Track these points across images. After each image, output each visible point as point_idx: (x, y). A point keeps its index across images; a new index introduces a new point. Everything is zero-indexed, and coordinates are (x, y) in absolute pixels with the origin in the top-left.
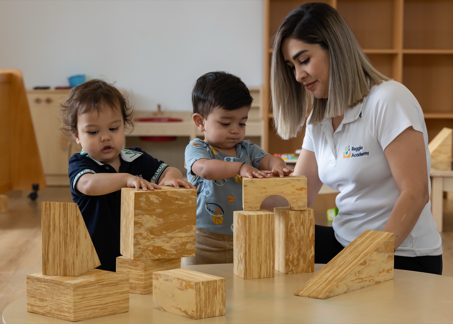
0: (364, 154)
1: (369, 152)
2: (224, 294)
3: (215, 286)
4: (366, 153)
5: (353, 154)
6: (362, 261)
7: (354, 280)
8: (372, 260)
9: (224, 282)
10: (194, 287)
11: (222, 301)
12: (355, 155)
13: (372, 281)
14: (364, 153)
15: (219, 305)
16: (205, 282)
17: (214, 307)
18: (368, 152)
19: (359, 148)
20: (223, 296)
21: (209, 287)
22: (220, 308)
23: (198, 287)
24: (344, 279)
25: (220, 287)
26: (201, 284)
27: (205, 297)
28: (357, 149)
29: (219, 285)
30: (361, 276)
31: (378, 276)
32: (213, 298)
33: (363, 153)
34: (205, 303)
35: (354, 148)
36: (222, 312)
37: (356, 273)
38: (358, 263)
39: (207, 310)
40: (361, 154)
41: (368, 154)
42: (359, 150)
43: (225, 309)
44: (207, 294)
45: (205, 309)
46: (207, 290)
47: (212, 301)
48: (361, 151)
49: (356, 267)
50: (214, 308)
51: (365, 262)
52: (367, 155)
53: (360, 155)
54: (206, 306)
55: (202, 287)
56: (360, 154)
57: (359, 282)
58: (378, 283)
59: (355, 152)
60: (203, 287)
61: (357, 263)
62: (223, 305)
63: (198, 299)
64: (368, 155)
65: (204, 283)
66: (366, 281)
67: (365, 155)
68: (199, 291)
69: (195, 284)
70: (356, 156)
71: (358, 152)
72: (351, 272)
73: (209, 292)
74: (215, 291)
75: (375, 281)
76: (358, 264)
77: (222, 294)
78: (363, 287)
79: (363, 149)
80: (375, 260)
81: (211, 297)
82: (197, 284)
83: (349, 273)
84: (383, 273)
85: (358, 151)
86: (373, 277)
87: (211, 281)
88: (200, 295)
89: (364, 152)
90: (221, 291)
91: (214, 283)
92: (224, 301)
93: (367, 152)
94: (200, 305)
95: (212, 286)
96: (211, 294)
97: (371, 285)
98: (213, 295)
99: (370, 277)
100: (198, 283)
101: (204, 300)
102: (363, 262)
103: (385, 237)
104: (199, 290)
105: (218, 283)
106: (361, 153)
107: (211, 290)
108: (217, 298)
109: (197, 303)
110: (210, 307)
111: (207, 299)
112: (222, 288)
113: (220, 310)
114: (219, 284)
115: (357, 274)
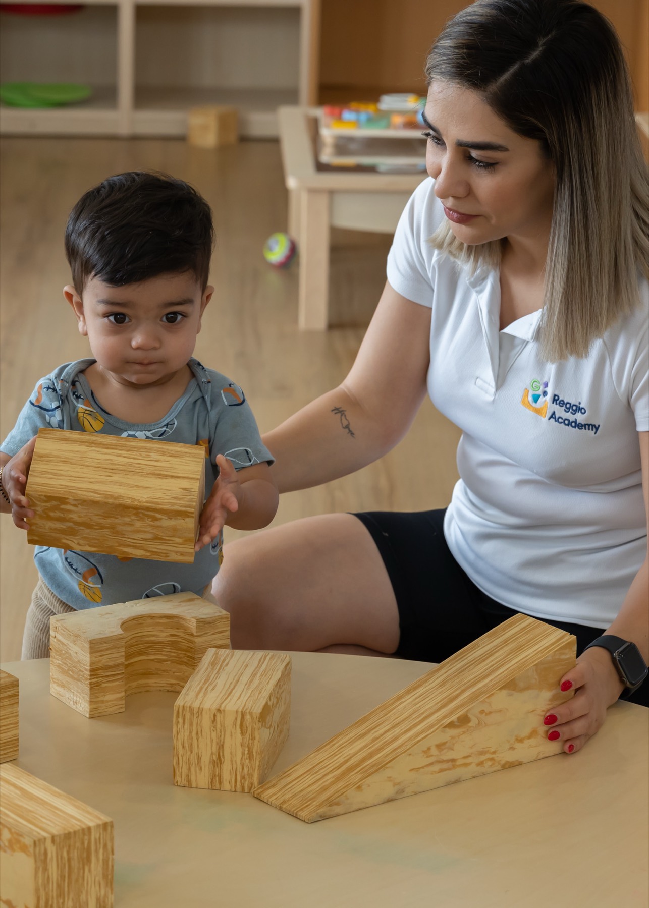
0: (587, 426)
1: (599, 426)
2: (109, 859)
3: (86, 843)
4: (591, 427)
5: (554, 413)
6: (454, 718)
7: (423, 767)
8: (490, 713)
9: (109, 828)
10: (31, 850)
11: (105, 876)
12: (560, 420)
13: (490, 763)
14: (585, 425)
15: (97, 888)
16: (59, 836)
17: (84, 893)
18: (597, 426)
19: (574, 405)
20: (107, 864)
21: (69, 847)
22: (99, 895)
23: (40, 850)
24: (386, 768)
25: (98, 844)
26: (49, 843)
27: (59, 872)
28: (568, 406)
29: (95, 839)
30: (449, 755)
31: (512, 748)
32: (82, 871)
33: (583, 423)
34: (59, 886)
35: (560, 399)
36: (104, 902)
37: (429, 749)
38: (442, 722)
39: (63, 903)
40: (580, 426)
41: (597, 429)
42: (575, 411)
43: (112, 894)
44: (65, 864)
45: (58, 903)
46: (65, 854)
47: (77, 880)
48: (580, 418)
49: (431, 733)
50: (83, 897)
51: (464, 720)
52: (592, 430)
53: (573, 424)
54: (61, 894)
55: (51, 849)
56: (575, 422)
57: (441, 771)
58: (510, 767)
59: (560, 412)
60: (54, 849)
61: (440, 722)
62: (107, 885)
63: (40, 881)
64: (595, 433)
65: (57, 840)
66: (466, 765)
67: (589, 429)
68: (45, 861)
69: (32, 844)
70: (561, 423)
71: (569, 416)
72: (412, 747)
73: (69, 860)
74: (85, 855)
75: (503, 762)
76: (441, 725)
77: (103, 860)
78: (457, 781)
79: (585, 414)
80: (500, 711)
81: (76, 870)
82: (37, 843)
83: (405, 752)
84: (530, 740)
85: (571, 413)
86: (494, 752)
87: (75, 832)
88: (45, 869)
89: (586, 423)
90: (101, 851)
91: (84, 834)
92: (109, 877)
93: (595, 426)
94: (47, 894)
95: (78, 845)
96: (75, 864)
97: (484, 774)
98: (81, 865)
99: (482, 753)
100: (40, 840)
101: (57, 879)
102: (456, 720)
103: (547, 648)
104: (43, 857)
105: (94, 835)
106: (578, 422)
107: (75, 854)
108: (90, 871)
109: (37, 890)
110: (71, 896)
111: (64, 877)
112: (105, 846)
113: (98, 900)
114: (98, 836)
115: (434, 751)
